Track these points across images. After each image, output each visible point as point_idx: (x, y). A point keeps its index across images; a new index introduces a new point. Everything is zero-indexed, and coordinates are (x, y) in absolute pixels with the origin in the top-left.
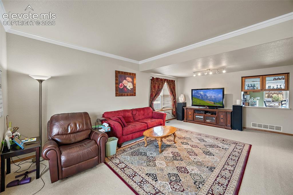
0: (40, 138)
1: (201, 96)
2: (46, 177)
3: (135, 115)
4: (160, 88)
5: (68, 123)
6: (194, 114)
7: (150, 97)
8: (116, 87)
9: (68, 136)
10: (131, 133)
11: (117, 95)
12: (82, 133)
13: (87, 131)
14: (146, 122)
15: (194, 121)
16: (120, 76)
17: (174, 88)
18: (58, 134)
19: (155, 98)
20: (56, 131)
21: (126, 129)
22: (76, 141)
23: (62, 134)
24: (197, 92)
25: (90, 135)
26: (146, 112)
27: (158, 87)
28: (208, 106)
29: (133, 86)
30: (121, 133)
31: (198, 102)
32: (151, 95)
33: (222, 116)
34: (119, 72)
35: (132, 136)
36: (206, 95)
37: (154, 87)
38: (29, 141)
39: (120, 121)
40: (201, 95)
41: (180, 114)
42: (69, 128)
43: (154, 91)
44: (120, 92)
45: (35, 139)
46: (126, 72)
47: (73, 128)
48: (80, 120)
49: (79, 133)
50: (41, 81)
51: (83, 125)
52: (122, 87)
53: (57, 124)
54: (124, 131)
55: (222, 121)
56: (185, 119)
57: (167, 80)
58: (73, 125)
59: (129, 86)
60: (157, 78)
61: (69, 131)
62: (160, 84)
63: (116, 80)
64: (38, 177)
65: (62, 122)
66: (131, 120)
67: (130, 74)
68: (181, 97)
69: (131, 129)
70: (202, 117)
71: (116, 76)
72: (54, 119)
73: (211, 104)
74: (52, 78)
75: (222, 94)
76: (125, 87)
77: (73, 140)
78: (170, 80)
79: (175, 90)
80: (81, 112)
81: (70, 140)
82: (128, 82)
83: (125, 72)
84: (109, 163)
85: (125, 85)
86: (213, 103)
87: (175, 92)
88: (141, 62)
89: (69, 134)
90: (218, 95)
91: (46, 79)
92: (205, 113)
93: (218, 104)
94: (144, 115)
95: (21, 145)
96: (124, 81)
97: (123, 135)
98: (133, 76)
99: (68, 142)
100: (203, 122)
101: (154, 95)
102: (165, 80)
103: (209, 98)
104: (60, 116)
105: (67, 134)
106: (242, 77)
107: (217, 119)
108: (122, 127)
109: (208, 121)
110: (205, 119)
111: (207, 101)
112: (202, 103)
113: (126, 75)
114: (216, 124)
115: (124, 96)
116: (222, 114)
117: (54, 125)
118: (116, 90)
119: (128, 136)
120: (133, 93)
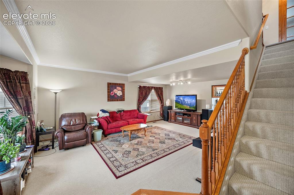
0: (55, 127)
1: (181, 102)
2: (57, 148)
3: (123, 115)
4: (147, 94)
5: (70, 119)
6: (176, 116)
7: (138, 101)
8: (108, 95)
9: (70, 127)
10: (114, 127)
11: (109, 100)
12: (79, 125)
13: (83, 125)
14: (128, 120)
15: (176, 121)
16: (111, 86)
17: (162, 94)
18: (65, 125)
19: (143, 102)
20: (63, 123)
21: (110, 125)
22: (75, 130)
23: (67, 126)
24: (179, 98)
25: (84, 127)
26: (132, 113)
27: (146, 93)
28: (186, 110)
29: (122, 93)
30: (107, 127)
31: (179, 106)
32: (139, 100)
33: (194, 118)
34: (110, 83)
35: (116, 130)
36: (184, 101)
37: (142, 93)
38: (49, 128)
39: (107, 119)
40: (181, 100)
41: (166, 116)
42: (72, 122)
43: (141, 96)
44: (112, 98)
45: (52, 128)
46: (117, 83)
47: (74, 123)
48: (79, 118)
49: (77, 126)
50: (56, 93)
51: (80, 120)
52: (113, 95)
53: (64, 119)
54: (109, 126)
55: (194, 122)
56: (169, 120)
57: (154, 87)
58: (74, 120)
59: (119, 93)
60: (144, 86)
61: (72, 124)
62: (147, 91)
63: (108, 89)
64: (53, 148)
65: (67, 118)
66: (119, 120)
67: (120, 84)
68: (168, 101)
69: (115, 125)
70: (181, 119)
71: (108, 87)
72: (63, 117)
73: (188, 107)
74: (63, 90)
75: (195, 100)
76: (116, 94)
77: (73, 130)
78: (157, 87)
79: (163, 96)
80: (80, 113)
81: (72, 129)
82: (118, 90)
83: (115, 83)
84: (95, 145)
85: (116, 93)
86: (189, 107)
87: (163, 97)
88: (129, 75)
89: (71, 125)
90: (192, 100)
91: (59, 91)
92: (183, 115)
93: (192, 108)
94: (130, 115)
95: (45, 130)
96: (115, 90)
97: (108, 129)
98: (122, 86)
99: (70, 130)
100: (182, 123)
101: (142, 100)
102: (152, 87)
103: (186, 103)
104: (67, 114)
105: (70, 126)
106: (212, 86)
107: (191, 120)
108: (108, 124)
109: (185, 122)
110: (183, 120)
111: (185, 105)
112: (182, 107)
113: (117, 86)
114: (190, 125)
115: (115, 101)
116: (195, 116)
117: (63, 120)
118: (108, 97)
119: (112, 129)
120: (122, 98)
